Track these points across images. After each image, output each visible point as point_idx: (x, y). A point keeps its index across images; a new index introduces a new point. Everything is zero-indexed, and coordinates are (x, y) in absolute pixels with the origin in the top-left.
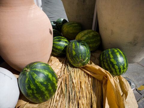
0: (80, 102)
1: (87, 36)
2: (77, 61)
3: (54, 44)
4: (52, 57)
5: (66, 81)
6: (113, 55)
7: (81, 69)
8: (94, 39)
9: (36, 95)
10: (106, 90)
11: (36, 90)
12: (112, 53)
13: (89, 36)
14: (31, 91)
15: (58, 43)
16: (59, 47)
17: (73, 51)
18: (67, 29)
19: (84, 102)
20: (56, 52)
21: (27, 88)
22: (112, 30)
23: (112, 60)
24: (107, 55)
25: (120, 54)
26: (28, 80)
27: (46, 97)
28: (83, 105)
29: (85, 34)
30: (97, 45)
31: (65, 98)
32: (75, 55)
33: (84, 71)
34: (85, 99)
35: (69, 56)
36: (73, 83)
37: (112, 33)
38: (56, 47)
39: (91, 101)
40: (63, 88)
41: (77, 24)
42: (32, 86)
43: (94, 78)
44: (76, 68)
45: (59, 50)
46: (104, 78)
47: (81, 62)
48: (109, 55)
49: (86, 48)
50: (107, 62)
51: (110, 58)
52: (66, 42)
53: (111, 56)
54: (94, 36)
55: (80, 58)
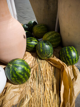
0: (46, 83)
1: (51, 37)
2: (44, 56)
3: (27, 43)
4: (27, 52)
5: (36, 69)
6: (68, 52)
7: (46, 61)
8: (56, 39)
9: (17, 80)
10: (62, 76)
11: (17, 78)
12: (68, 50)
13: (52, 37)
14: (14, 78)
15: (30, 43)
16: (31, 46)
17: (41, 49)
18: (36, 31)
19: (48, 83)
20: (29, 49)
21: (11, 77)
22: (69, 33)
23: (68, 55)
24: (65, 52)
25: (74, 51)
26: (12, 72)
27: (23, 81)
28: (47, 85)
29: (50, 35)
30: (58, 43)
31: (36, 80)
32: (42, 52)
33: (49, 62)
34: (49, 81)
35: (38, 53)
36: (41, 70)
37: (69, 35)
38: (29, 46)
39: (53, 82)
40: (35, 74)
41: (43, 27)
42: (14, 76)
43: (55, 67)
44: (43, 60)
45: (31, 47)
46: (62, 67)
47: (46, 56)
48: (66, 51)
49: (50, 47)
50: (64, 56)
51: (66, 54)
52: (36, 42)
53: (67, 52)
54: (56, 37)
55: (46, 53)
